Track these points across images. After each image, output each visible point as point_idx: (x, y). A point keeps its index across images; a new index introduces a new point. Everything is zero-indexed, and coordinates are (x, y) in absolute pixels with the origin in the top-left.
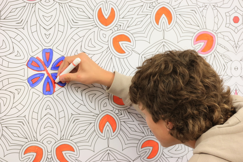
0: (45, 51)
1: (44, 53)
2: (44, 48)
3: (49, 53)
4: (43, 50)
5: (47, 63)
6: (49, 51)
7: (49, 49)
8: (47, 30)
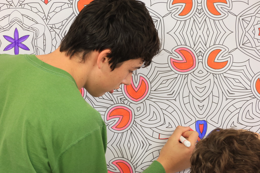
0: (198, 122)
1: (198, 124)
2: (197, 119)
3: (203, 125)
4: (197, 122)
5: (201, 135)
6: (203, 122)
7: (203, 121)
8: (201, 102)
